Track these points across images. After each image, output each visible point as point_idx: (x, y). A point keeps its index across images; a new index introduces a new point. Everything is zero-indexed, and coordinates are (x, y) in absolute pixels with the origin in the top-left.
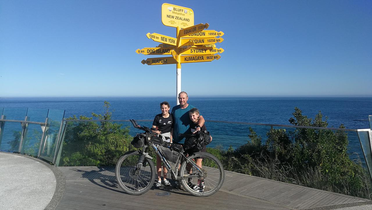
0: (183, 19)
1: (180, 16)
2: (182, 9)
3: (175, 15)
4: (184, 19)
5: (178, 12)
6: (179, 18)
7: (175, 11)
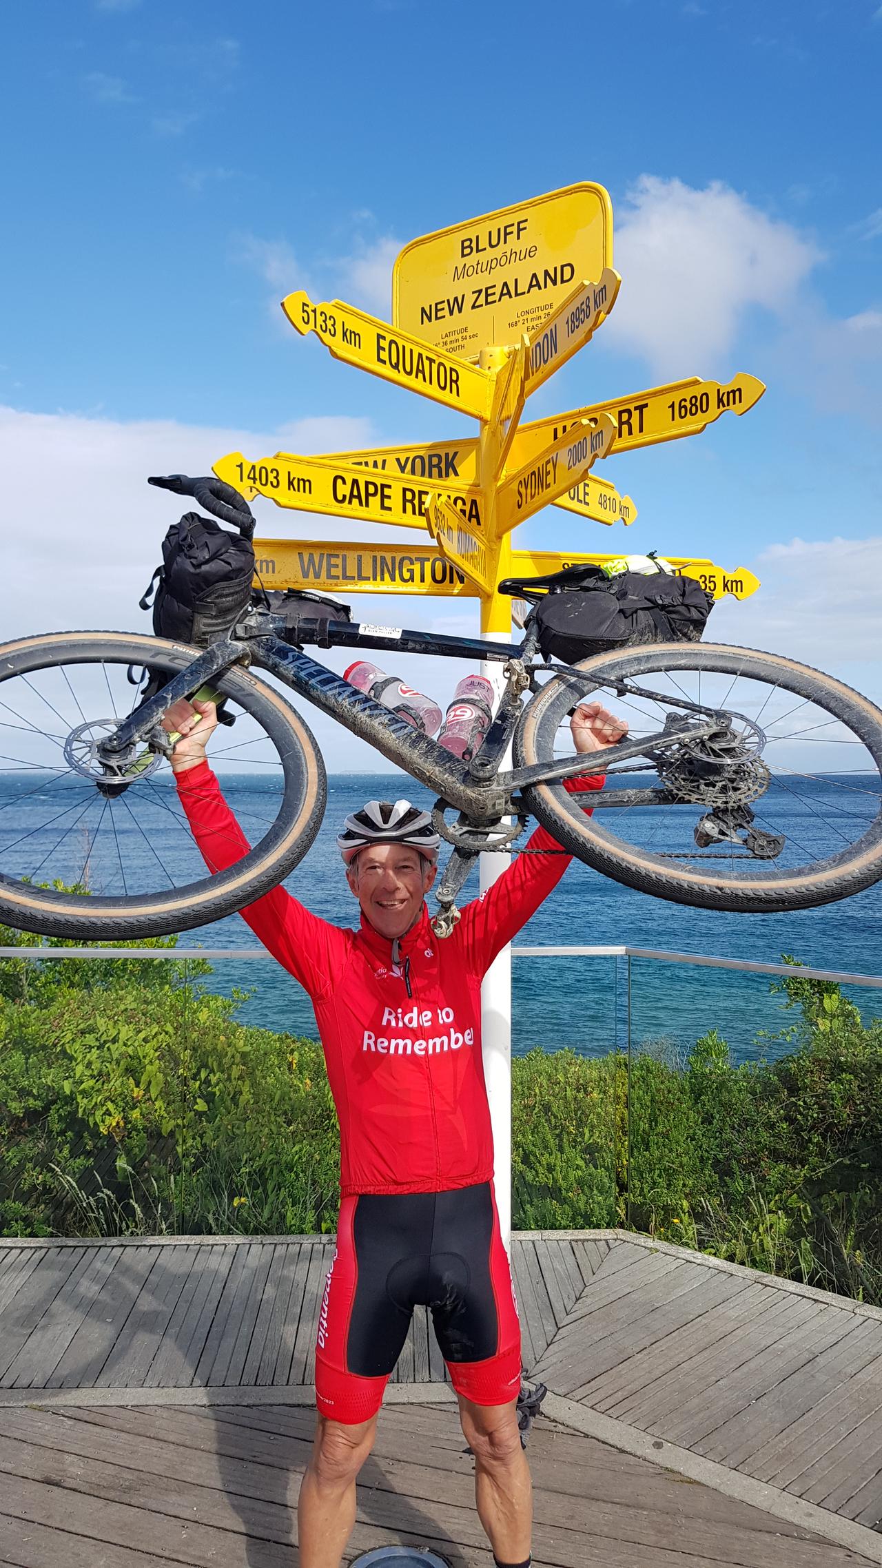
0: (523, 287)
1: (496, 278)
2: (514, 219)
3: (466, 288)
4: (534, 283)
5: (490, 254)
6: (498, 290)
7: (474, 258)
